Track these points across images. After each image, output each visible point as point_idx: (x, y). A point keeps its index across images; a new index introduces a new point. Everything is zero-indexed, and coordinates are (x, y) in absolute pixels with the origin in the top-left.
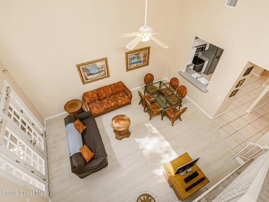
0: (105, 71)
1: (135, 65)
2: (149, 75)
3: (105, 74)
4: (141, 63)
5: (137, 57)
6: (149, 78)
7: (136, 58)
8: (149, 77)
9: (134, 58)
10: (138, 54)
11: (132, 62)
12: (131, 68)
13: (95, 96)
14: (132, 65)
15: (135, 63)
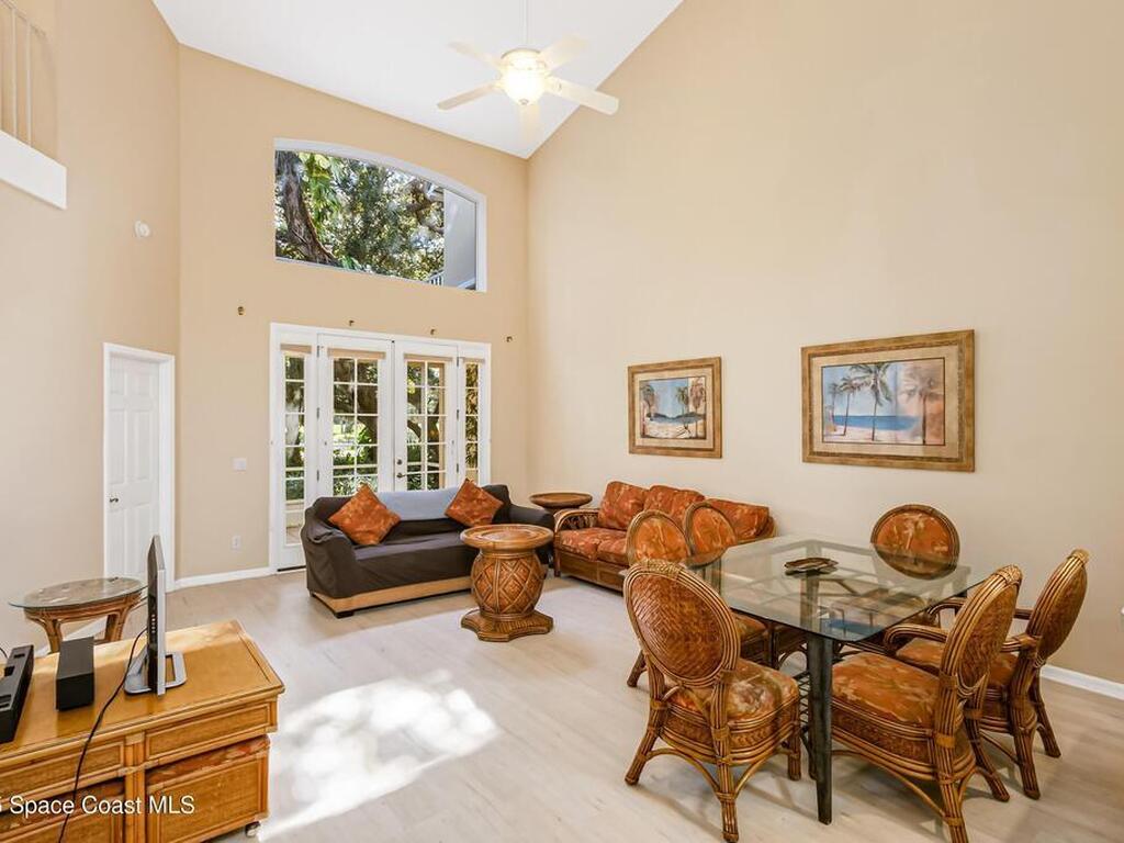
0: (704, 417)
1: (857, 434)
2: (916, 517)
3: (704, 438)
4: (903, 436)
5: (874, 387)
6: (910, 532)
7: (867, 389)
8: (909, 525)
9: (851, 387)
10: (879, 365)
11: (839, 412)
12: (833, 449)
13: (630, 506)
14: (841, 430)
15: (861, 421)
